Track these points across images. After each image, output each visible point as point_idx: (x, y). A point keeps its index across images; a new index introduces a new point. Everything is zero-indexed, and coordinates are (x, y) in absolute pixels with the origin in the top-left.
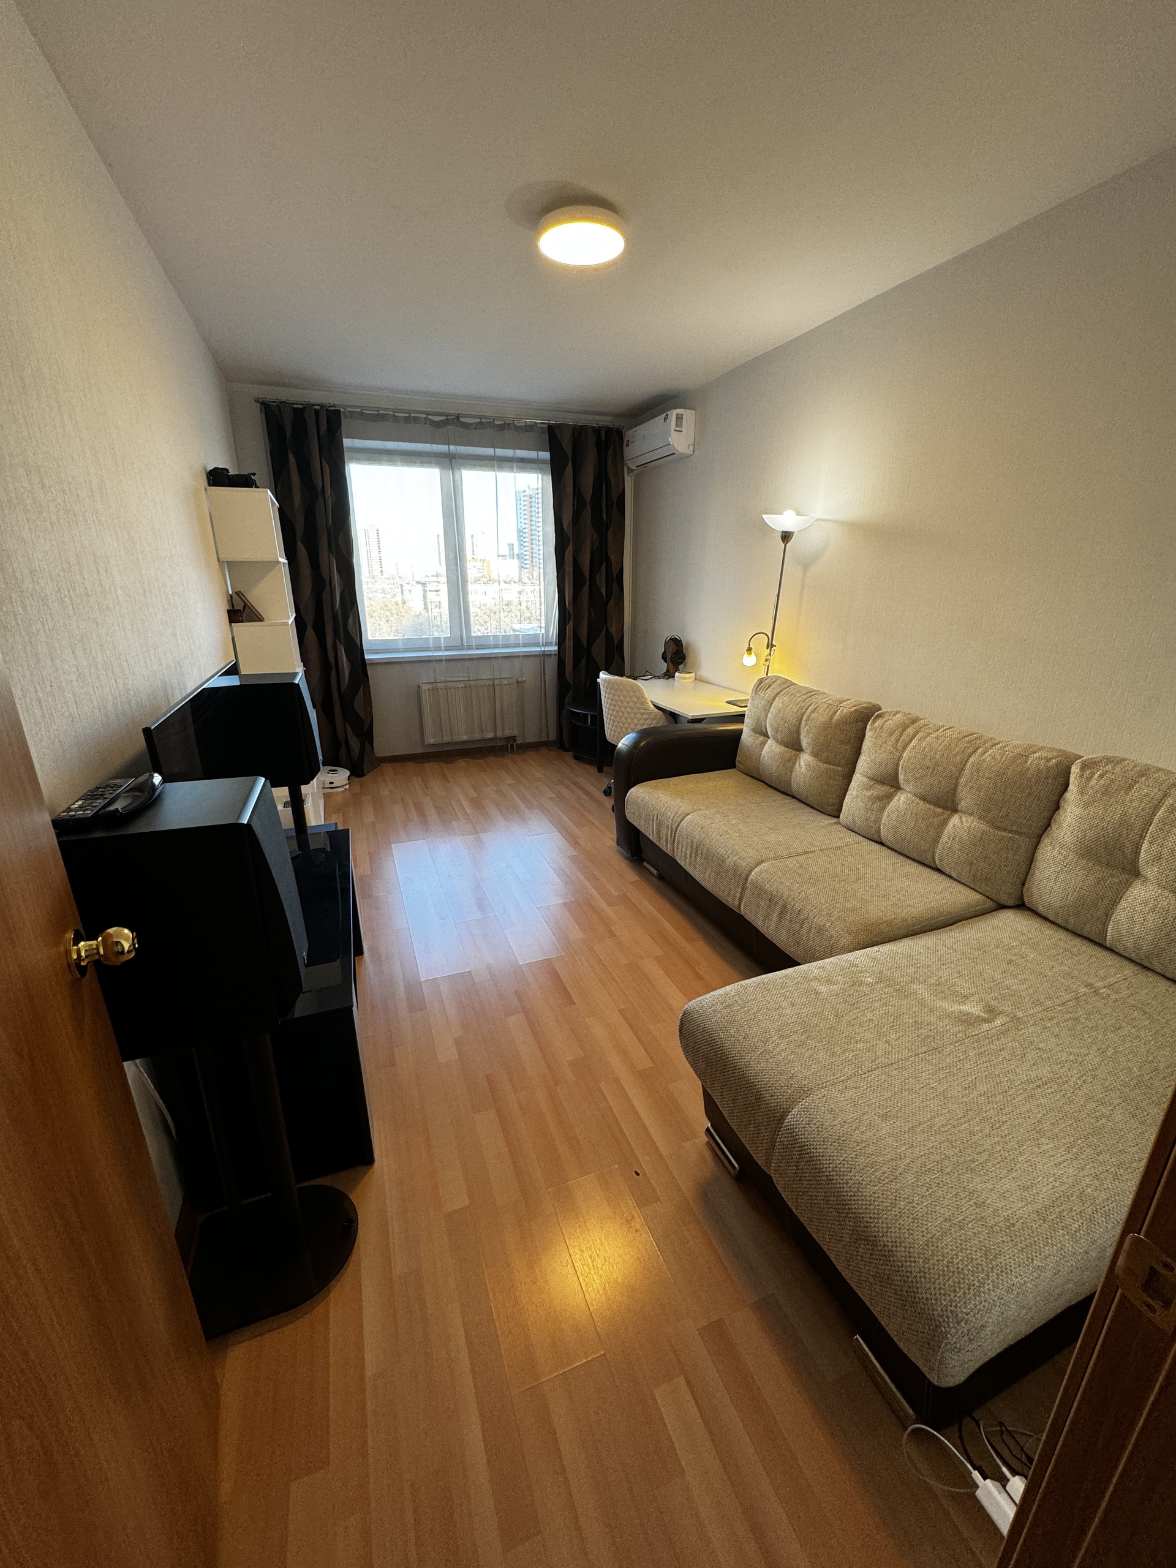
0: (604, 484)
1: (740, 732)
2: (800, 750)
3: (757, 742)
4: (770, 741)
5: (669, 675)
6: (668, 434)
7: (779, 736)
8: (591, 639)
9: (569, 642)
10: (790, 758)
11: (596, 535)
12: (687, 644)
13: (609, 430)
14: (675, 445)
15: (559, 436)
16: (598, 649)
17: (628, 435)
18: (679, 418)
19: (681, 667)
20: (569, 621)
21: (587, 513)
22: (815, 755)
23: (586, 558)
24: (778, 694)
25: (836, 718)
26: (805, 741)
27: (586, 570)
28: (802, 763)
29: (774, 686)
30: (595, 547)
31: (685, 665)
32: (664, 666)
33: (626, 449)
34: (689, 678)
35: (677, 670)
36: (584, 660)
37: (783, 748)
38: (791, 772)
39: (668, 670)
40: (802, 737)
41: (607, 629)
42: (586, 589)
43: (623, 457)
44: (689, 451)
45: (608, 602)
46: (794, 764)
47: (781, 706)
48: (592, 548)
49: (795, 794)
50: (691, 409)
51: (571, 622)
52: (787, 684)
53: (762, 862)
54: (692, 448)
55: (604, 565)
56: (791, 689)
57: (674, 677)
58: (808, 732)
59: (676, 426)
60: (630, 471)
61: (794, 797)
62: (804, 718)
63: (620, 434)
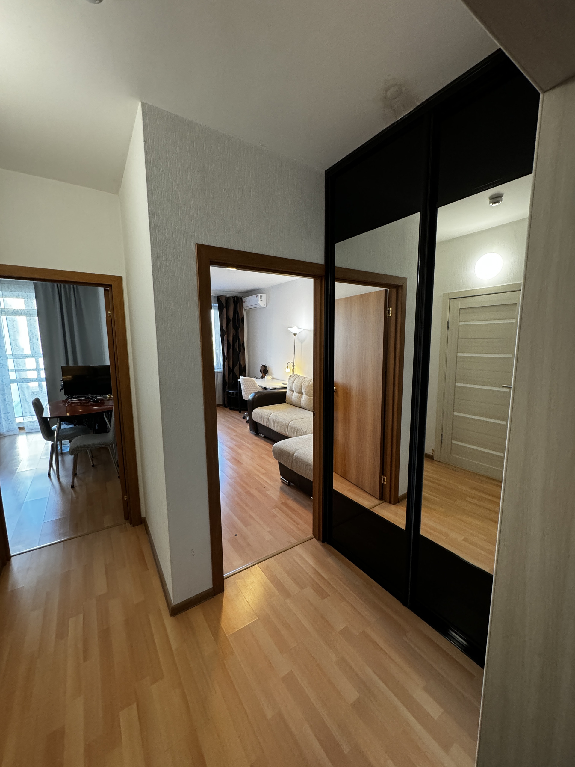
0: (237, 315)
1: (286, 392)
2: (302, 394)
3: (291, 393)
4: (295, 393)
5: (263, 377)
6: (258, 300)
7: (297, 391)
8: (234, 366)
9: (226, 368)
10: (300, 397)
11: (234, 331)
12: (268, 367)
13: (238, 298)
14: (260, 304)
15: (221, 300)
16: (237, 370)
17: (244, 299)
18: (261, 296)
19: (267, 374)
20: (226, 360)
21: (231, 324)
22: (306, 394)
23: (231, 339)
24: (295, 379)
25: (310, 384)
26: (303, 391)
27: (231, 343)
28: (303, 398)
29: (294, 377)
30: (234, 335)
31: (268, 374)
32: (261, 375)
33: (244, 304)
34: (270, 378)
35: (265, 375)
36: (231, 374)
37: (298, 394)
38: (301, 400)
39: (262, 376)
40: (302, 390)
41: (239, 362)
42: (231, 349)
43: (243, 306)
44: (265, 306)
45: (239, 353)
46: (301, 398)
47: (296, 382)
48: (233, 335)
49: (303, 407)
50: (264, 294)
51: (227, 360)
52: (298, 376)
53: (292, 421)
54: (266, 305)
55: (238, 341)
56: (299, 377)
57: (264, 378)
58: (304, 388)
59: (261, 299)
60: (245, 310)
61: (302, 408)
62: (303, 385)
63: (241, 299)
